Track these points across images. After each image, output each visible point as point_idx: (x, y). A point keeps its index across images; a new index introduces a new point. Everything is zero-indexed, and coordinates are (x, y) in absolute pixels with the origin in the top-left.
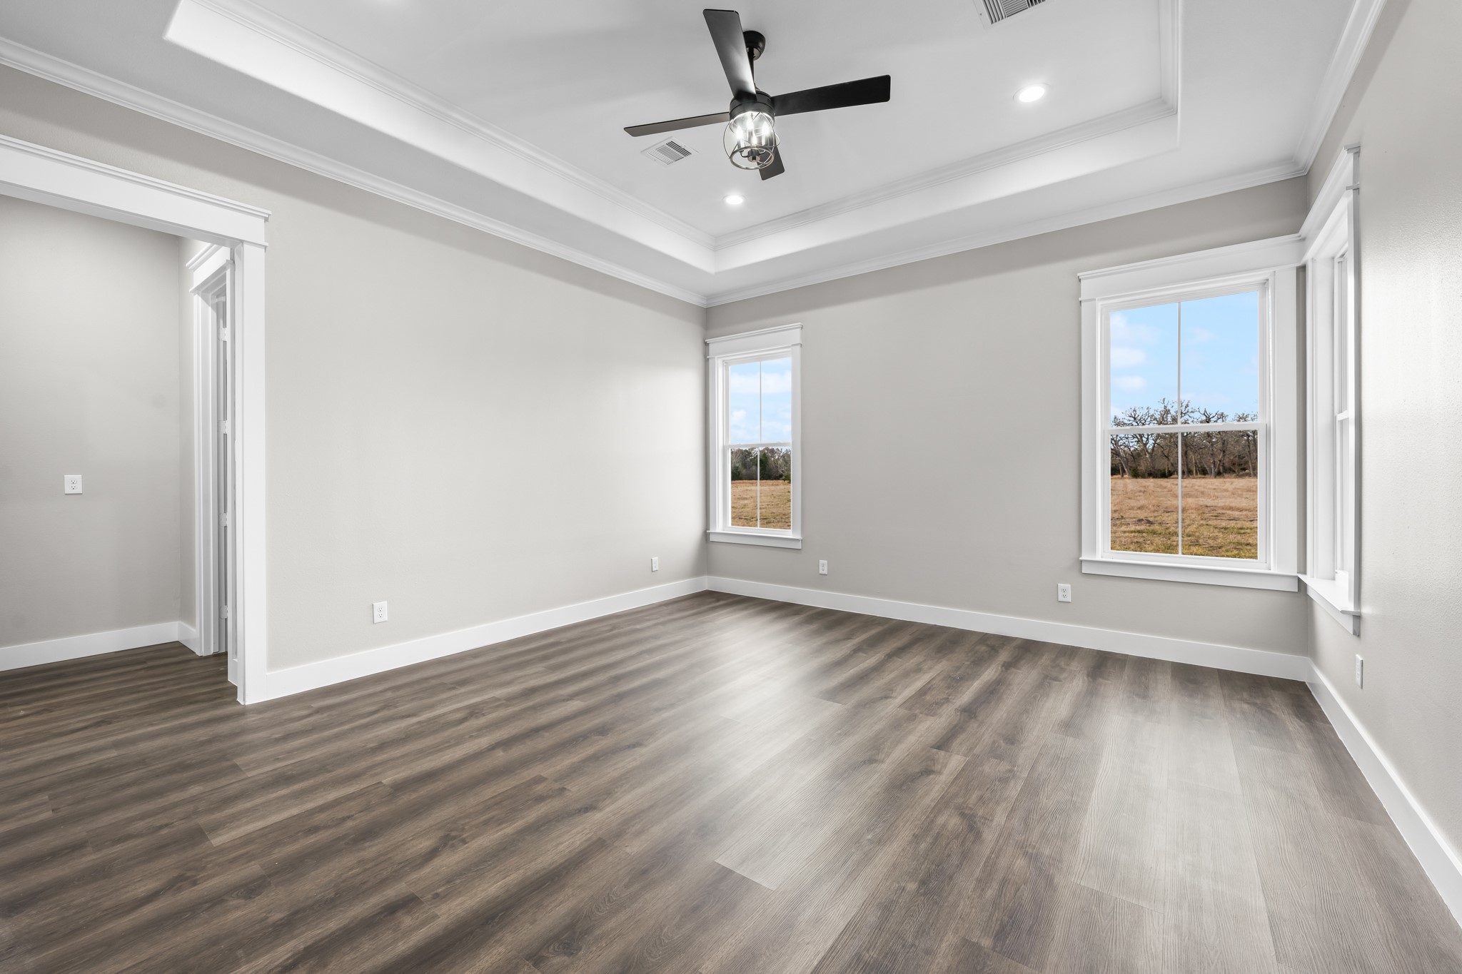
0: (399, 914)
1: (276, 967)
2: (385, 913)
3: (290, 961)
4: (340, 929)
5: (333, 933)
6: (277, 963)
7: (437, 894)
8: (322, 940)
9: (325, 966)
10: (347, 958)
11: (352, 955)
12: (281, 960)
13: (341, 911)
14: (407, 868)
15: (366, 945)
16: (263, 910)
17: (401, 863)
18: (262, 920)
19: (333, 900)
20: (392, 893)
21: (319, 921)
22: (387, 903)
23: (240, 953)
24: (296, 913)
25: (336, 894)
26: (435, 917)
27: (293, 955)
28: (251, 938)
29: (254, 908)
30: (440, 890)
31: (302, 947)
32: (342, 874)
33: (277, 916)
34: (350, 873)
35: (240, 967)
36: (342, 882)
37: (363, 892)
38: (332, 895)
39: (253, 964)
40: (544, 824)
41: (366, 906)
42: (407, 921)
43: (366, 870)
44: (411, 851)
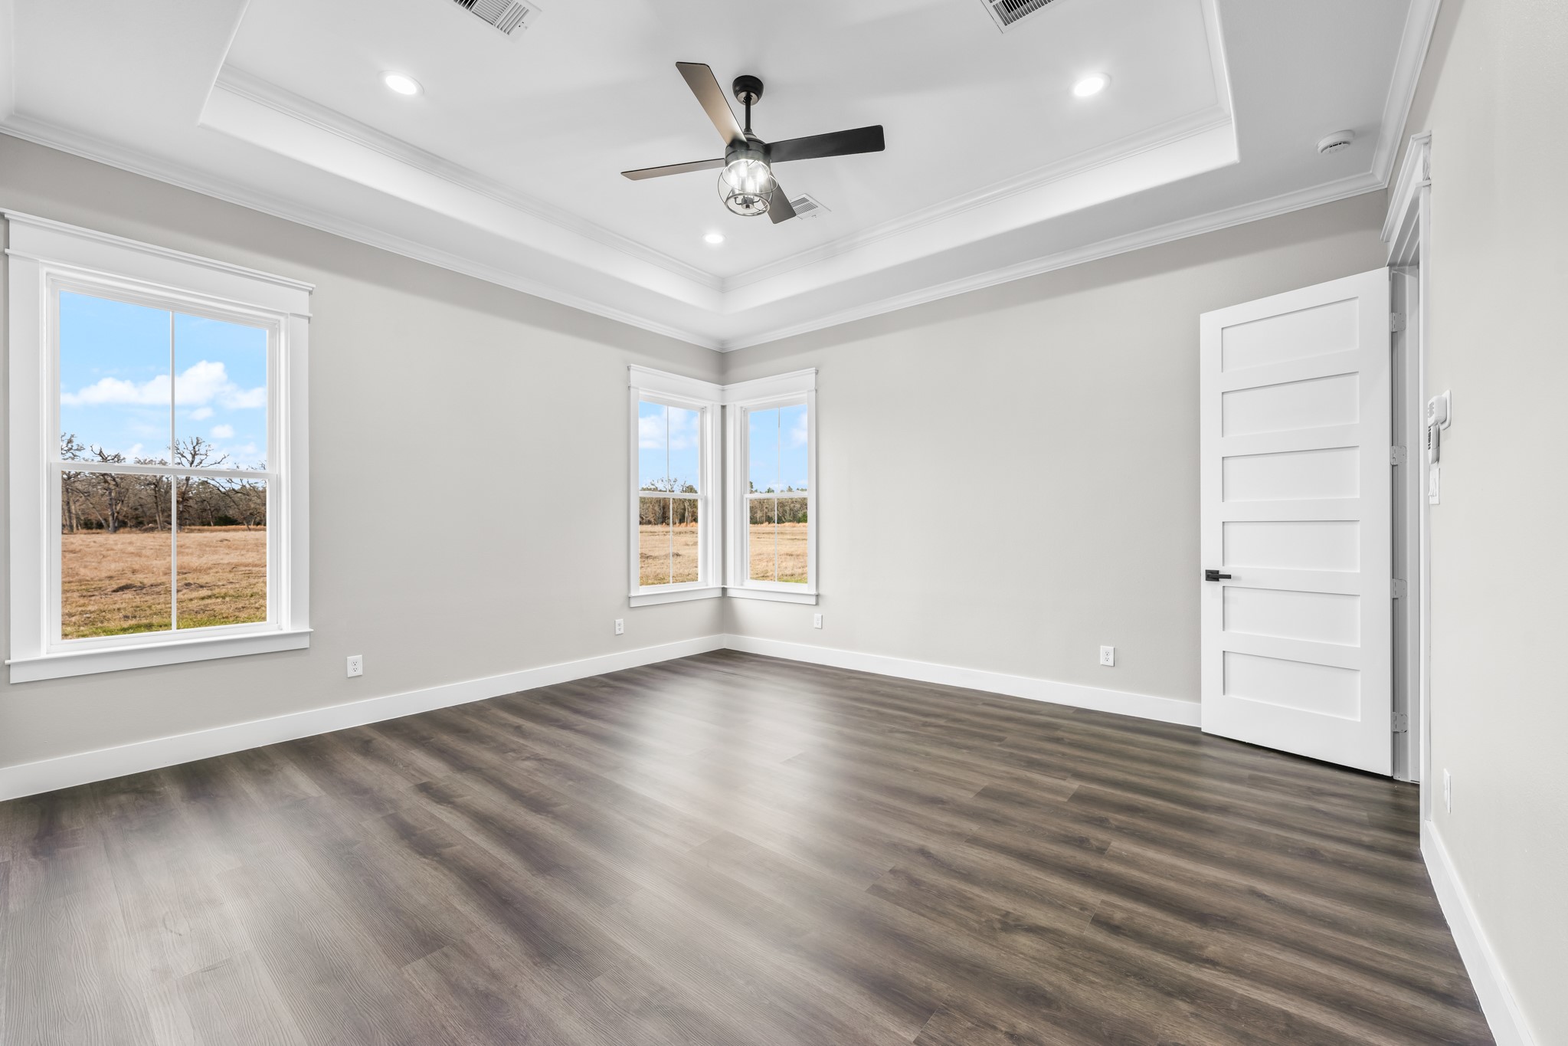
0: (1116, 923)
1: (1219, 971)
2: (1122, 931)
3: (1207, 966)
4: (1158, 951)
5: (1164, 953)
6: (1216, 973)
7: (1081, 909)
8: (1175, 957)
9: (1191, 942)
10: (1175, 933)
11: (1170, 931)
12: (1213, 972)
13: (1142, 961)
14: (1065, 940)
15: (1157, 928)
16: (1189, 1024)
17: (1061, 947)
18: (1197, 1016)
19: (1135, 975)
20: (1100, 937)
21: (1161, 970)
22: (1112, 935)
23: (1234, 1007)
24: (1169, 994)
25: (1128, 976)
26: (1103, 902)
27: (1202, 966)
28: (1217, 1009)
29: (1193, 1034)
30: (1075, 909)
31: (1191, 966)
32: (1103, 986)
33: (1184, 1006)
34: (1097, 980)
35: (1242, 995)
36: (1112, 980)
37: (1112, 957)
38: (1131, 979)
39: (1231, 988)
40: (959, 873)
41: (1125, 946)
42: (1118, 916)
43: (1085, 969)
44: (1038, 947)
